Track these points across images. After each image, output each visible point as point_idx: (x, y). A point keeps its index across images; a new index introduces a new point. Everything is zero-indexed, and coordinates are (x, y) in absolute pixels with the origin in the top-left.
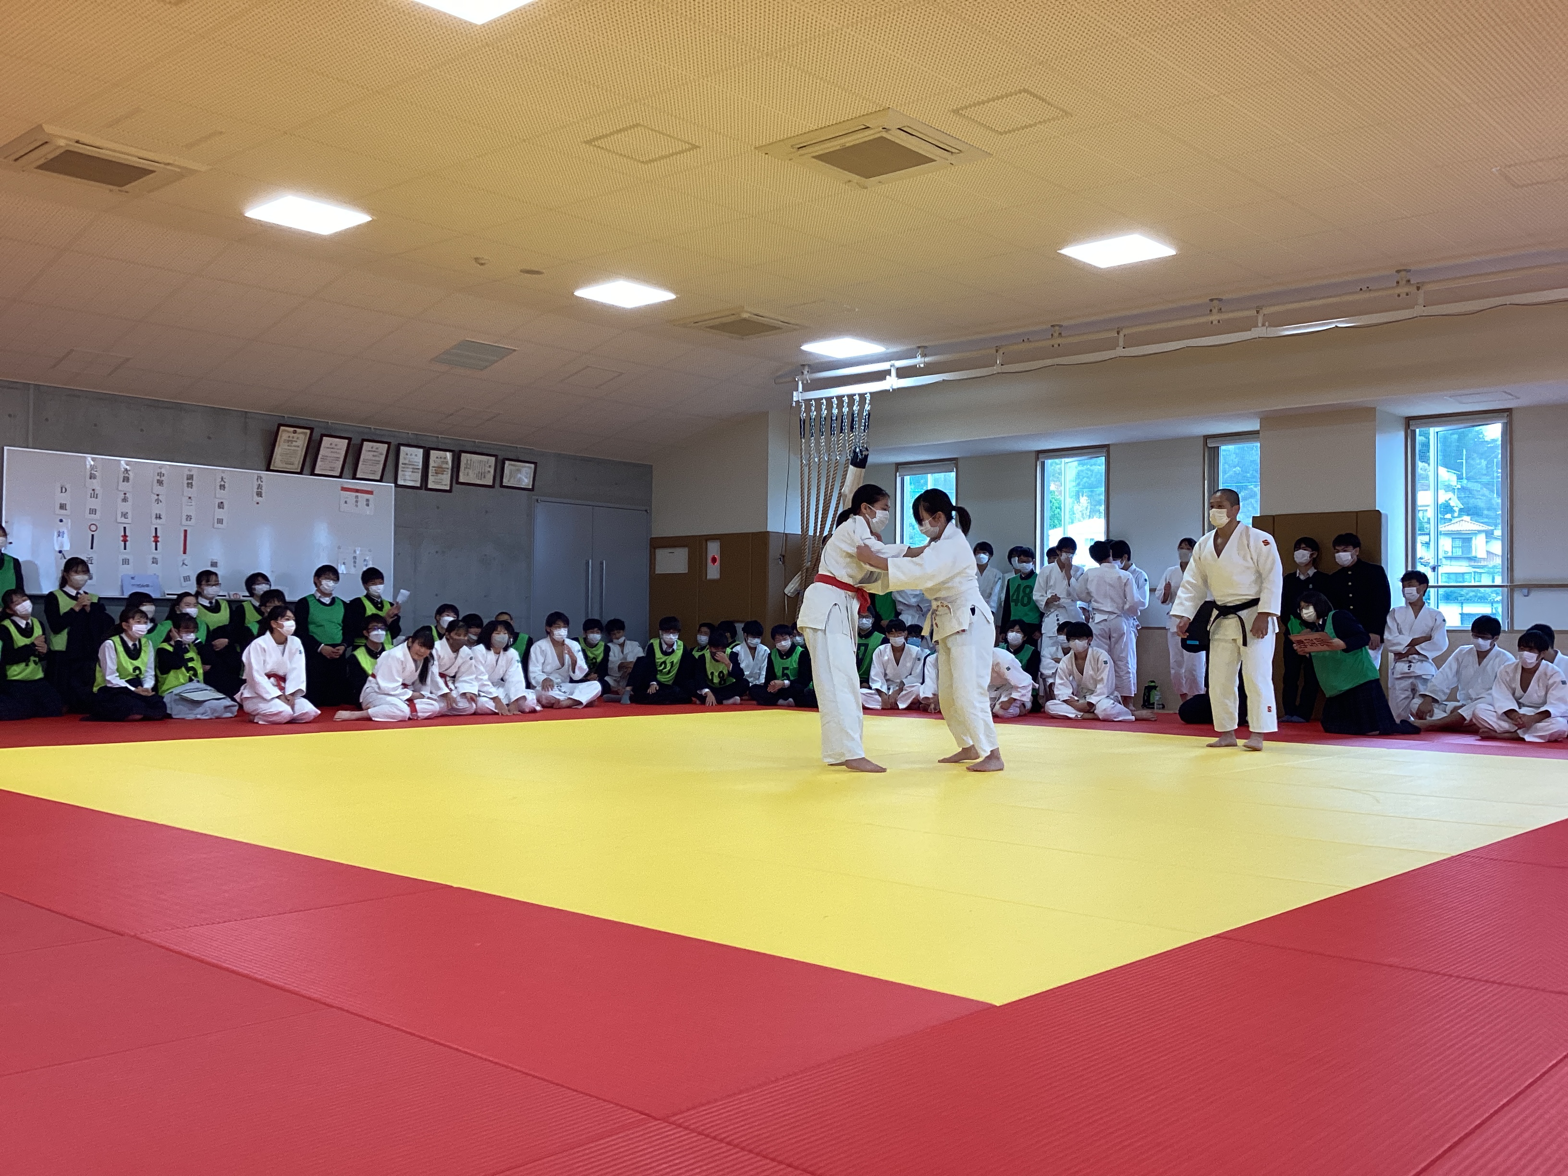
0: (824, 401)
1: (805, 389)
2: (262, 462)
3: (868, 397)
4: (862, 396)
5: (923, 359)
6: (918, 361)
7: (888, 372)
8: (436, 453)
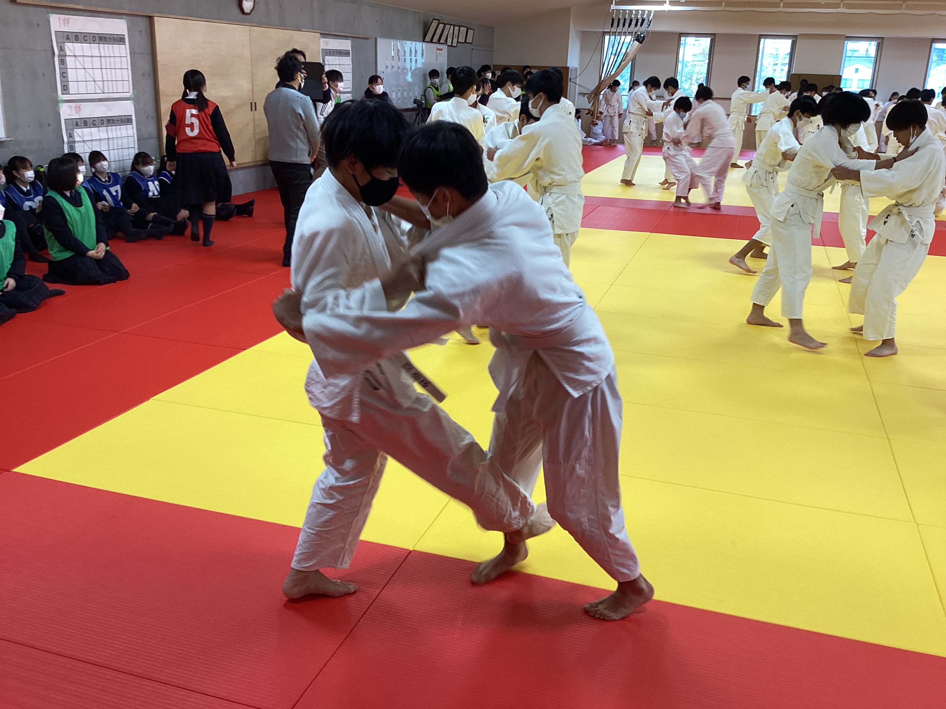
0: (627, 11)
1: (616, 5)
2: (421, 37)
3: (653, 11)
4: (650, 12)
8: (456, 27)
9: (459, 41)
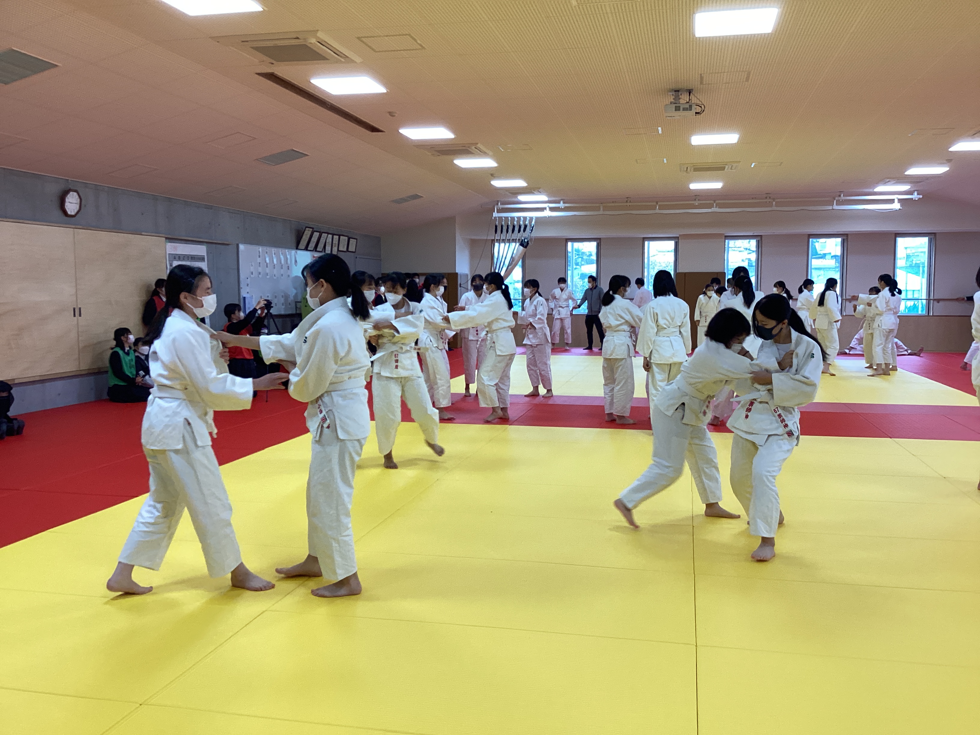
0: (509, 218)
1: (498, 211)
3: (534, 218)
4: (531, 219)
5: (564, 205)
6: (561, 205)
7: (545, 208)
8: (335, 237)
9: (341, 249)
